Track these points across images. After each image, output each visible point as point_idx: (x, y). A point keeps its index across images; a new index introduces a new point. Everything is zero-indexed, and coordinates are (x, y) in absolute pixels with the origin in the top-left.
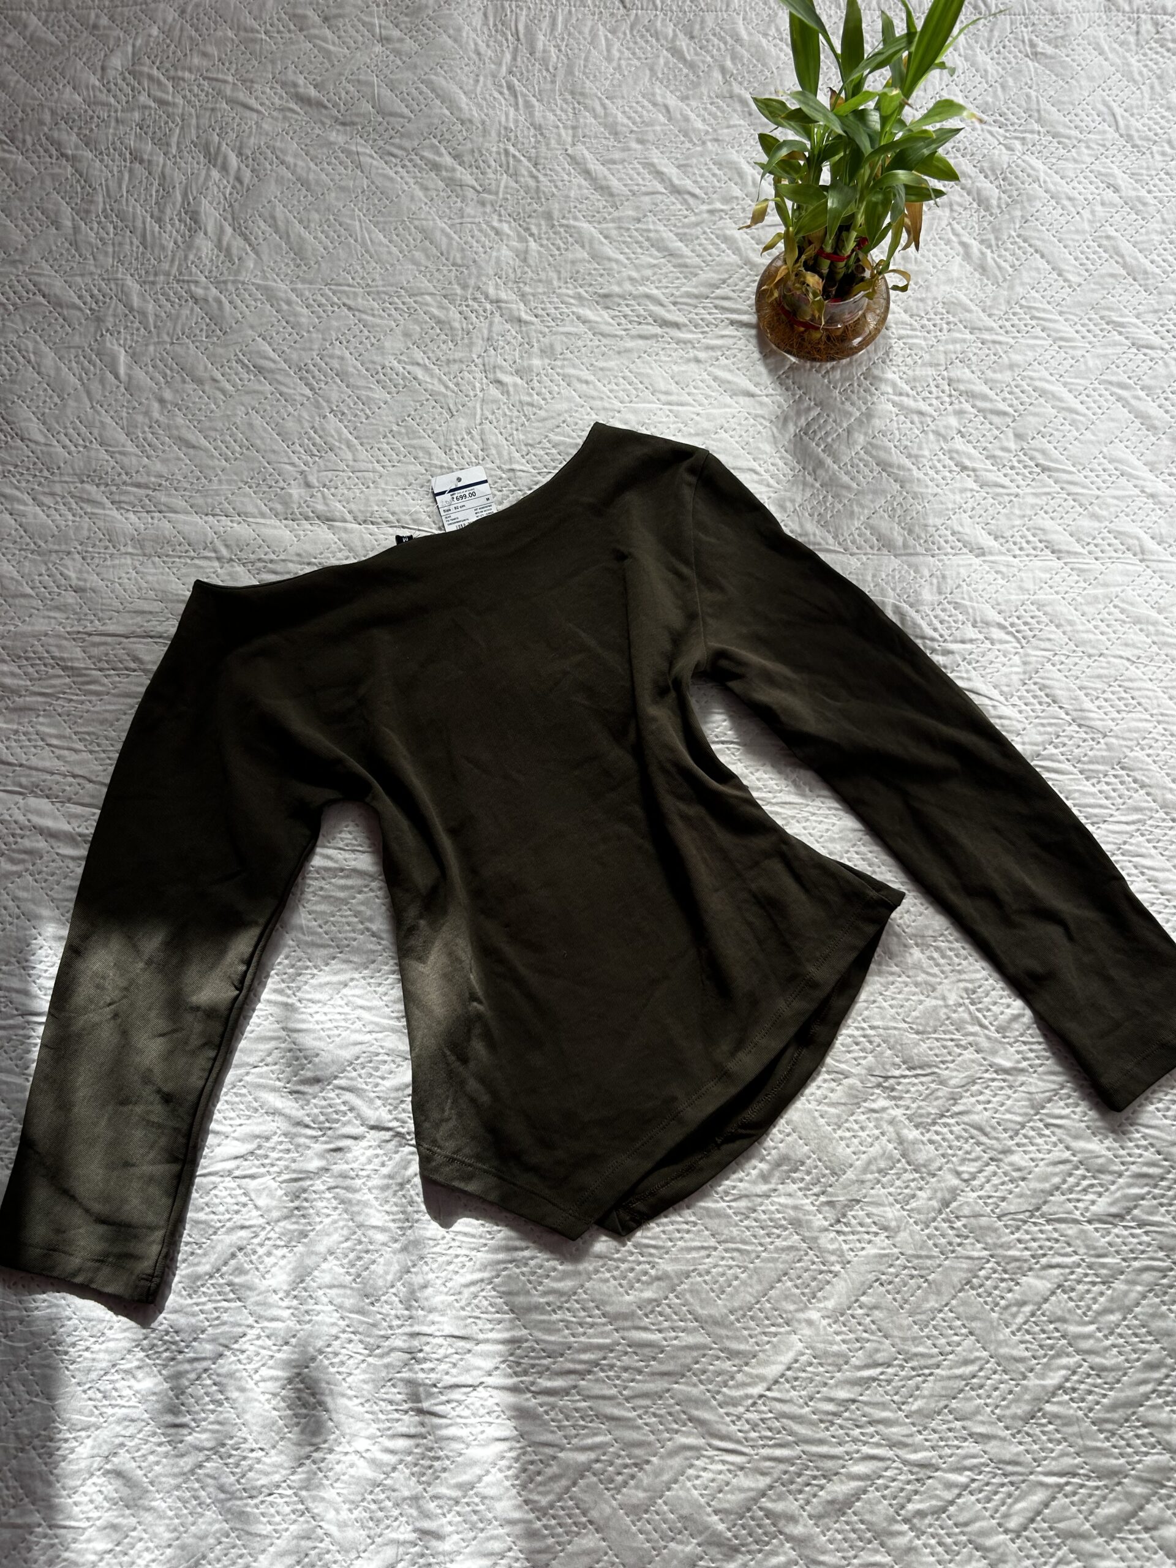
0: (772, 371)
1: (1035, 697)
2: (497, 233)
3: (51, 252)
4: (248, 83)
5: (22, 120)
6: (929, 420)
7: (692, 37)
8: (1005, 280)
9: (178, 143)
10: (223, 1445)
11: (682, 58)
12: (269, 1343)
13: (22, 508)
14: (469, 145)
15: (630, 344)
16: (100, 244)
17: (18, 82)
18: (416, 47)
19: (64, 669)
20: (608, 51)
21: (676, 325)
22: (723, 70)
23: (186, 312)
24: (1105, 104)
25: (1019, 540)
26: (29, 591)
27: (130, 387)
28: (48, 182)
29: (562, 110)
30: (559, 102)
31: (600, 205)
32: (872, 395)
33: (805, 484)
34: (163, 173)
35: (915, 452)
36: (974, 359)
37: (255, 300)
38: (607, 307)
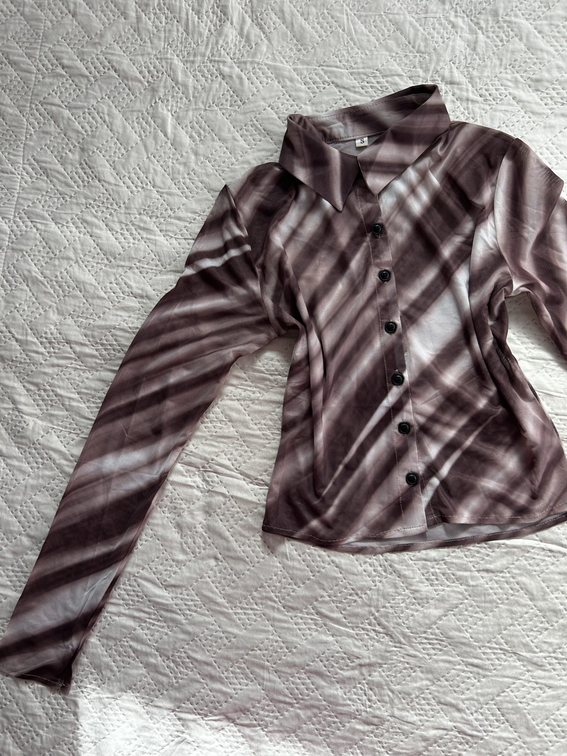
2: (454, 26)
3: (120, 36)
13: (98, 231)
15: (553, 121)
16: (155, 30)
23: (216, 86)
26: (103, 294)
27: (176, 144)
37: (267, 77)
38: (537, 90)
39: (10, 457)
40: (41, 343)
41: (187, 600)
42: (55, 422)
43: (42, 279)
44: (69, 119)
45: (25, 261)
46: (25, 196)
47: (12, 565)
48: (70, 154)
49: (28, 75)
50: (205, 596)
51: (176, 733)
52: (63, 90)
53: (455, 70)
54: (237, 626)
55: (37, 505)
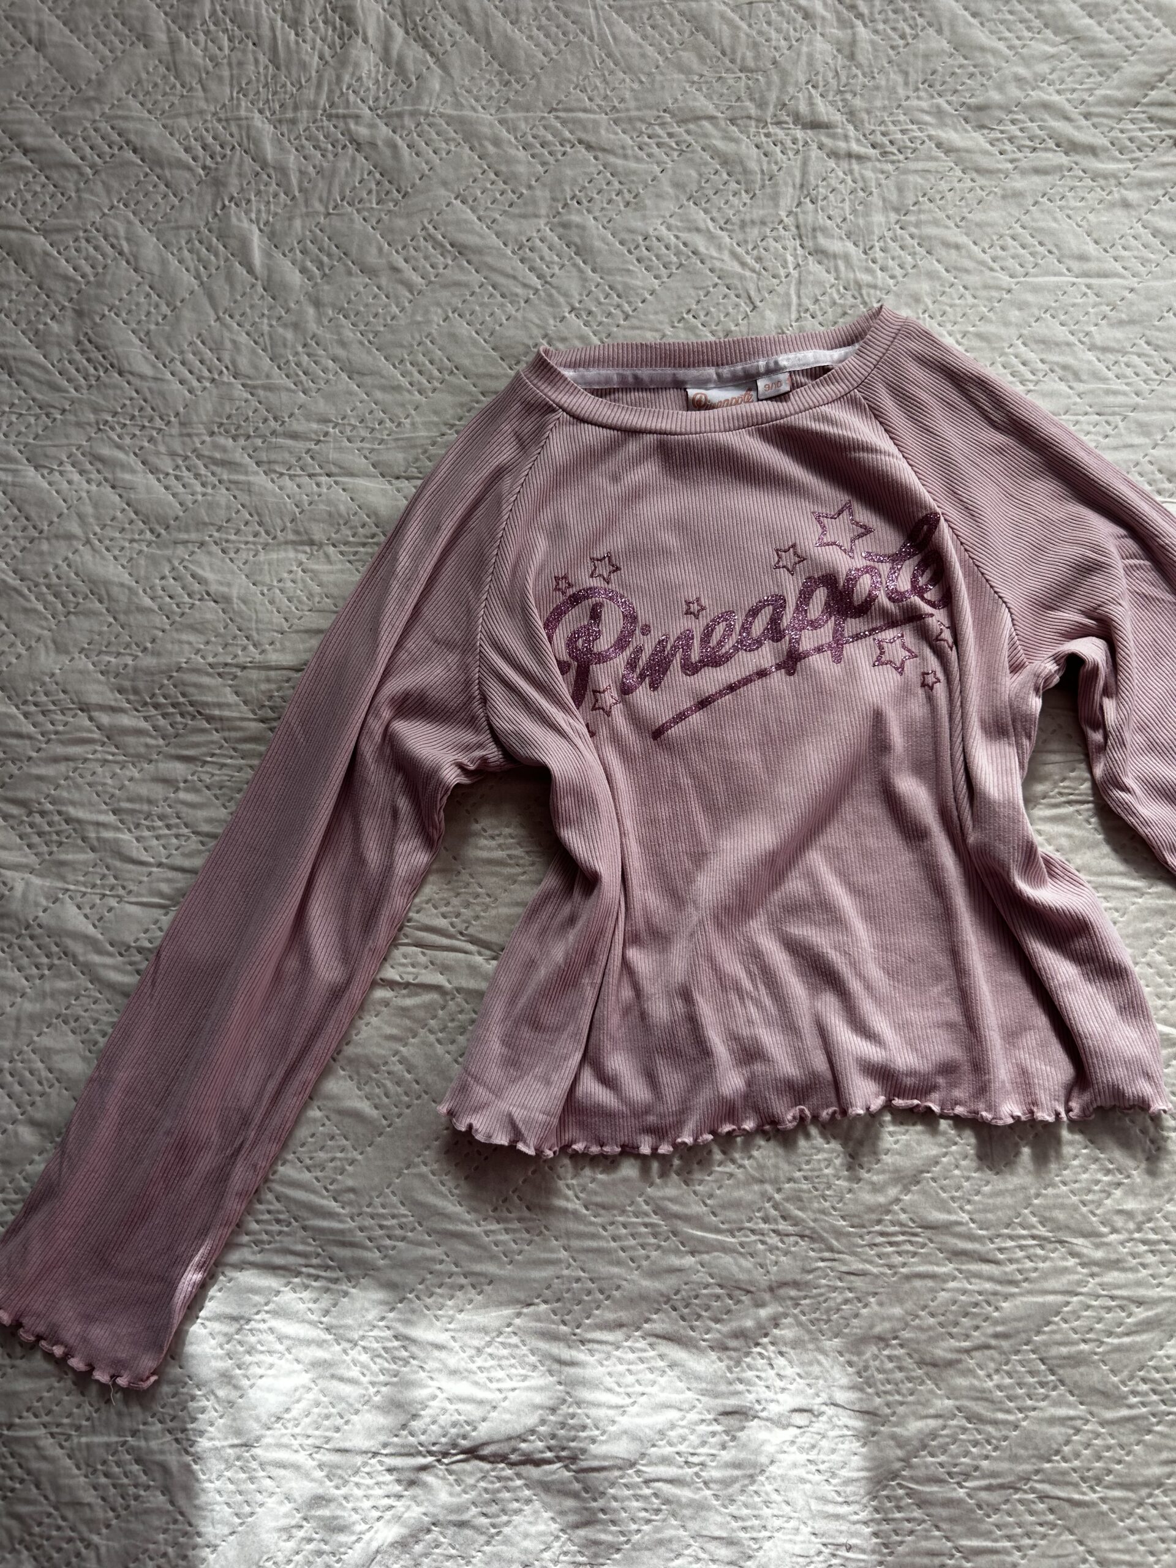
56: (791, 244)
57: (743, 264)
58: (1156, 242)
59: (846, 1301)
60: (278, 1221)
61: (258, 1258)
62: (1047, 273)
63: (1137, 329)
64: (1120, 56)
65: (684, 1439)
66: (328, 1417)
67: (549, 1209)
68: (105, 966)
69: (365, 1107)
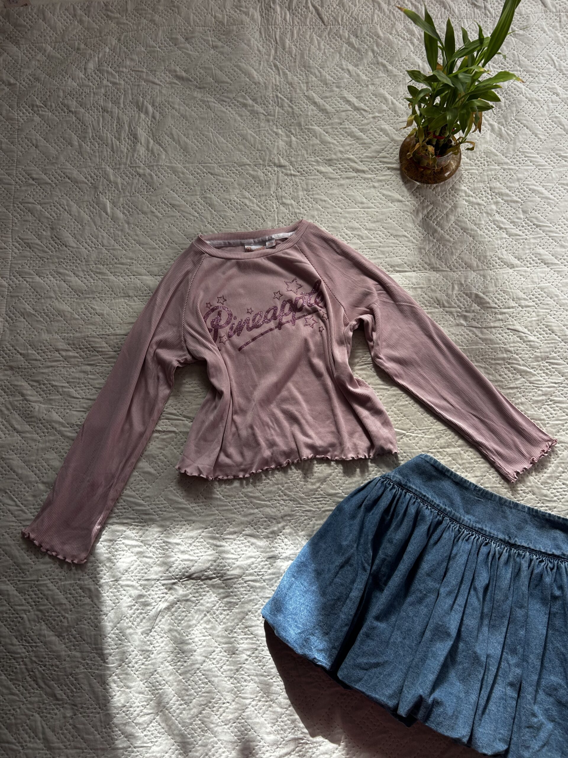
0: (409, 189)
1: (544, 331)
2: (276, 134)
3: (70, 157)
4: (153, 72)
5: (49, 96)
6: (483, 207)
7: (357, 37)
8: (511, 140)
9: (124, 102)
10: (210, 702)
11: (353, 47)
12: (226, 654)
13: (69, 278)
14: (260, 94)
15: (342, 182)
16: (92, 152)
17: (45, 78)
18: (230, 50)
19: (98, 352)
20: (319, 45)
21: (363, 172)
22: (373, 51)
23: (136, 181)
24: (549, 55)
25: (529, 259)
26: (77, 316)
27: (114, 218)
28: (65, 125)
29: (300, 75)
30: (299, 71)
31: (323, 118)
32: (456, 197)
33: (429, 240)
34: (118, 117)
35: (478, 222)
36: (501, 177)
37: (168, 173)
38: (331, 165)
39: (23, 432)
40: (38, 353)
41: (159, 504)
42: (54, 404)
43: (34, 312)
44: (41, 211)
45: (21, 303)
46: (16, 262)
47: (33, 505)
48: (44, 233)
49: (9, 186)
50: (171, 500)
51: (162, 595)
52: (35, 193)
53: (281, 159)
54: (194, 515)
55: (47, 460)
56: (274, 201)
57: (261, 208)
58: (383, 198)
59: (305, 520)
60: (124, 508)
61: (118, 521)
62: (352, 208)
63: (380, 223)
64: (371, 144)
65: (256, 567)
66: (142, 569)
67: (212, 498)
68: (66, 431)
69: (152, 471)
